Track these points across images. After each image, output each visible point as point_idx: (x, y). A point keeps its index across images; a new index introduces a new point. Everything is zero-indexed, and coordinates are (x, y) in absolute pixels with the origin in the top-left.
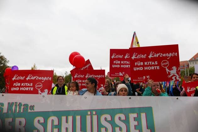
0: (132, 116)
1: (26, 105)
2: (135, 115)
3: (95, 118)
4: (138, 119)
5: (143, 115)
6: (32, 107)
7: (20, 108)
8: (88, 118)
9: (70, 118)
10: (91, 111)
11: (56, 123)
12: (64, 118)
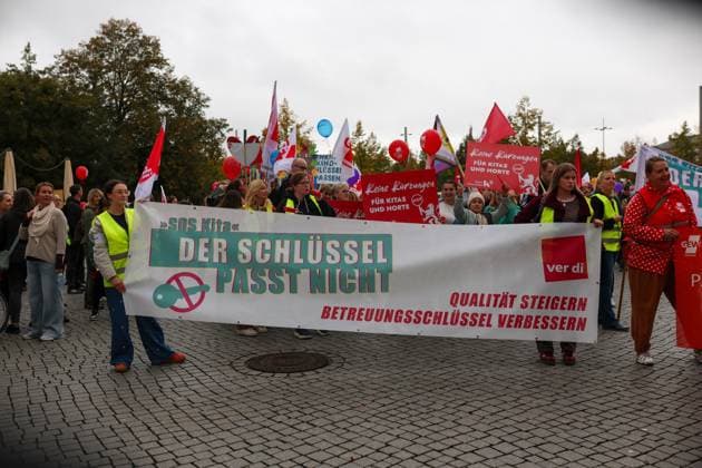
0: (366, 244)
1: (227, 224)
2: (370, 243)
3: (319, 244)
4: (373, 248)
5: (380, 243)
6: (236, 226)
7: (219, 228)
8: (311, 243)
9: (287, 243)
10: (315, 236)
11: (268, 247)
12: (278, 242)
